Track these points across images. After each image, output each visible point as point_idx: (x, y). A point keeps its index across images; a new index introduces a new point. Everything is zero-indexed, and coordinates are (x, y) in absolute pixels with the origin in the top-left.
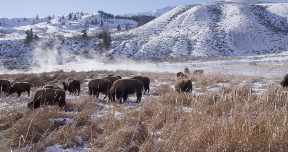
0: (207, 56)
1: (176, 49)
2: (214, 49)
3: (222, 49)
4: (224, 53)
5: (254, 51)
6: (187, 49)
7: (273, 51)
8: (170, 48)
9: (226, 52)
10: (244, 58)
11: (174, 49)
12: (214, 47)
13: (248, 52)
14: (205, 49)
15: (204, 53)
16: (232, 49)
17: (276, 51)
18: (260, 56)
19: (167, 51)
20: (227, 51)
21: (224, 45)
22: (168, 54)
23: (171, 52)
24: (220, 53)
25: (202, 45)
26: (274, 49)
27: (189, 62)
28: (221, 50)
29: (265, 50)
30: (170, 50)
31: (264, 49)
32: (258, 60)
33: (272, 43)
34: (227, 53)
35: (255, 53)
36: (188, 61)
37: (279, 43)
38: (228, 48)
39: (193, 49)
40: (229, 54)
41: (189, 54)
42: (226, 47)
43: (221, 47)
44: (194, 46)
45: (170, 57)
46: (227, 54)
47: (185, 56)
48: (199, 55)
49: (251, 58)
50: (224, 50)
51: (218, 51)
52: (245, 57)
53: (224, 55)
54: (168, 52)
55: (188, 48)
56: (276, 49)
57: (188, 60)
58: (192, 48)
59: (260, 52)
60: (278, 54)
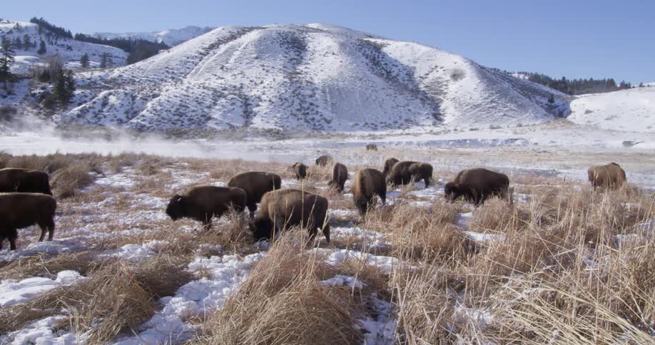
0: (281, 129)
1: (220, 113)
2: (295, 115)
3: (310, 117)
4: (315, 125)
5: (367, 124)
6: (242, 113)
7: (397, 125)
8: (206, 110)
9: (317, 124)
10: (350, 135)
11: (215, 113)
12: (294, 112)
13: (357, 125)
14: (278, 115)
15: (276, 123)
16: (328, 119)
17: (402, 125)
18: (378, 133)
19: (202, 116)
20: (319, 121)
21: (312, 110)
22: (203, 123)
23: (210, 118)
24: (306, 124)
25: (272, 107)
26: (400, 122)
27: (248, 141)
28: (307, 118)
29: (385, 123)
30: (208, 114)
31: (384, 121)
32: (377, 141)
33: (396, 110)
34: (320, 125)
35: (369, 127)
36: (247, 138)
37: (407, 111)
38: (321, 115)
39: (255, 116)
40: (322, 128)
41: (247, 124)
42: (317, 113)
43: (308, 114)
44: (255, 109)
45: (208, 129)
46: (319, 127)
47: (238, 128)
48: (267, 127)
49: (363, 137)
50: (313, 119)
51: (302, 121)
52: (352, 134)
53: (314, 129)
54: (203, 119)
55: (245, 112)
56: (403, 121)
57: (247, 136)
58: (252, 112)
59: (376, 126)
60: (407, 131)
